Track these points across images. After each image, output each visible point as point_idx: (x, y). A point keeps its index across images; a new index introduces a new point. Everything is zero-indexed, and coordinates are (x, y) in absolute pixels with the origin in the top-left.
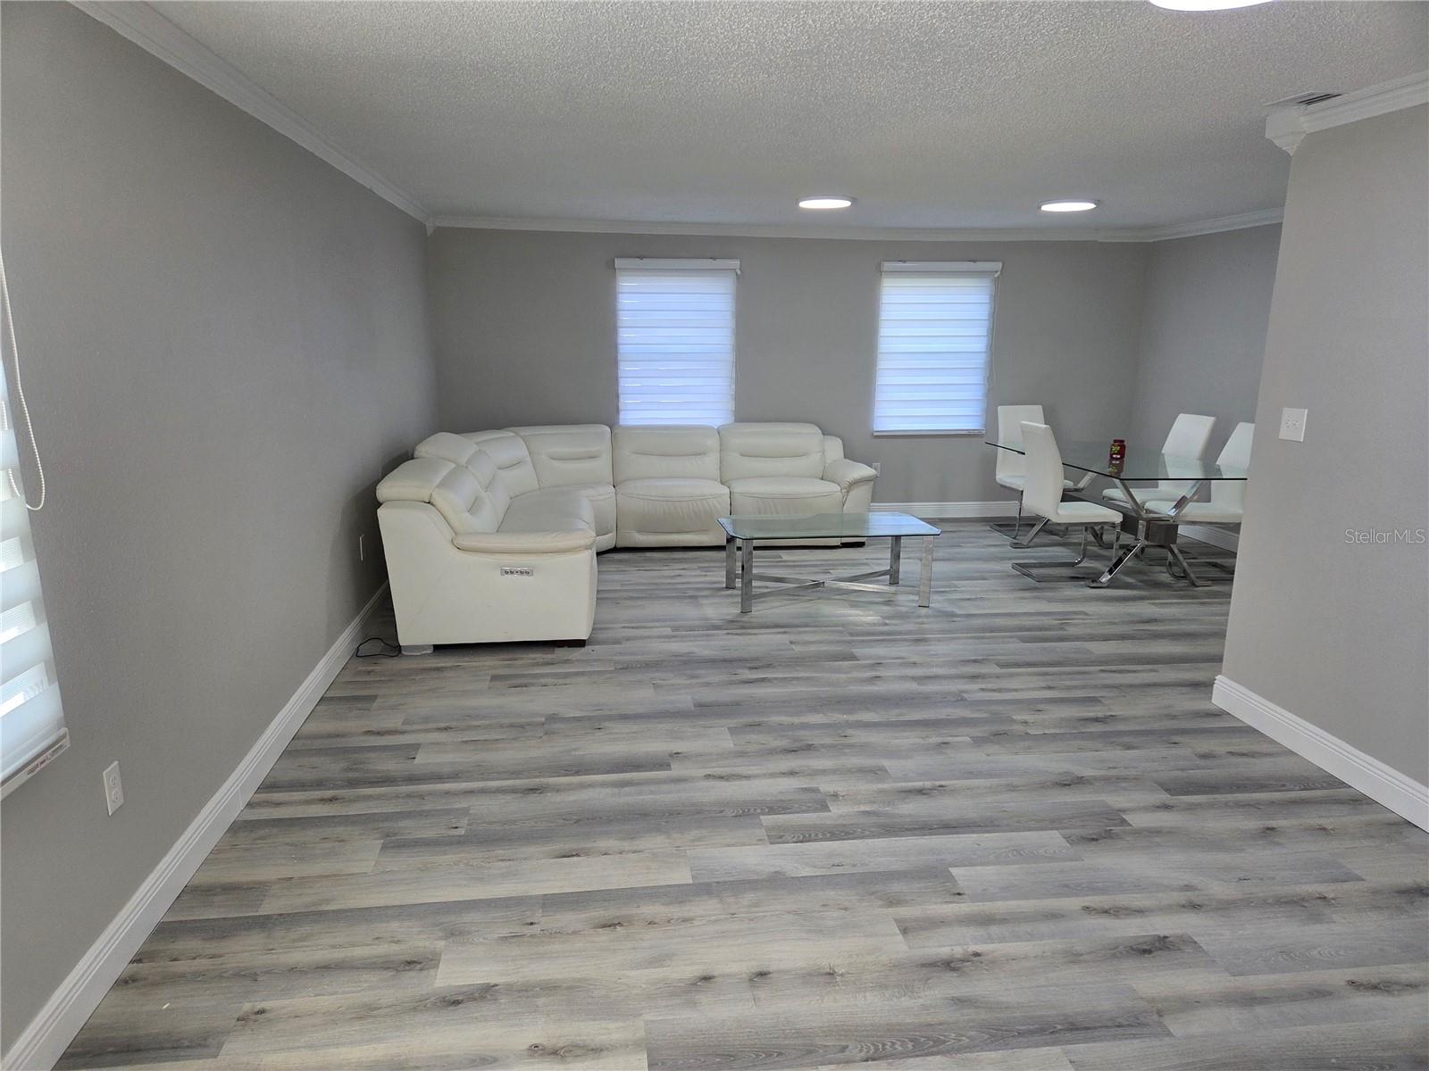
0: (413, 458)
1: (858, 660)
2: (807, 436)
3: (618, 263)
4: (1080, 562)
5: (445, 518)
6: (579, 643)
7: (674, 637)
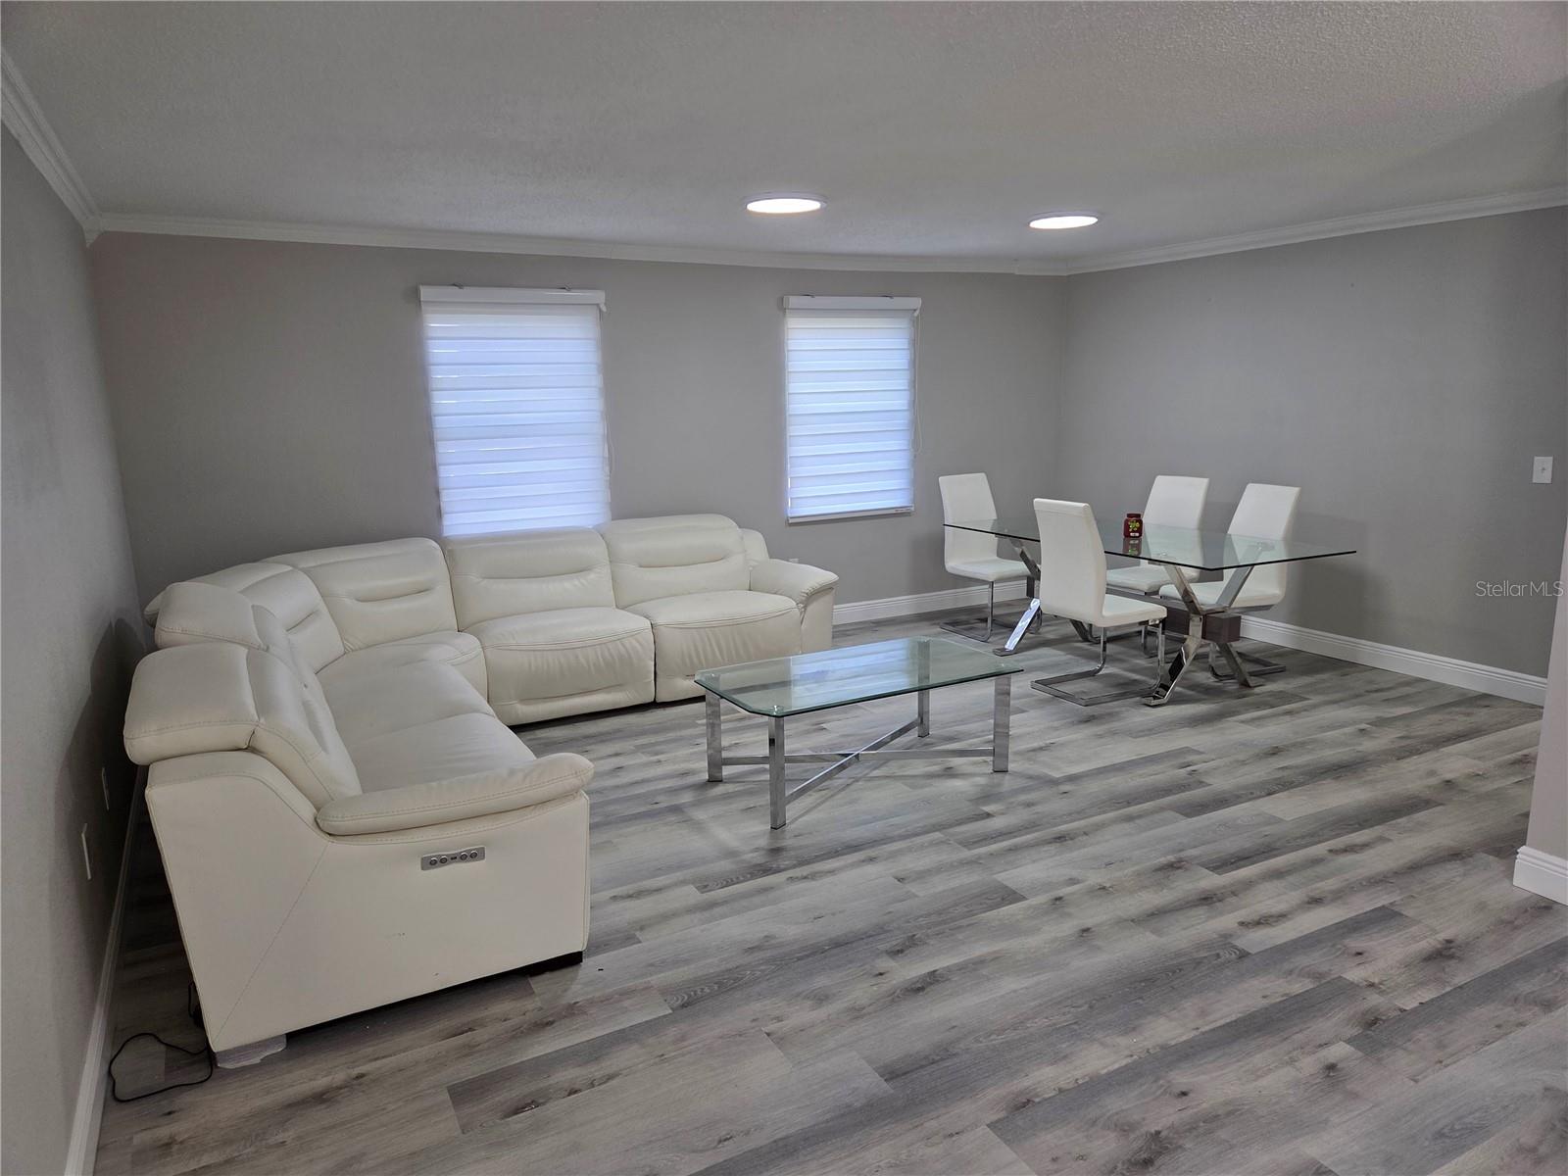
0: (156, 648)
1: (1024, 898)
2: (720, 532)
3: (426, 293)
4: (1101, 669)
5: (281, 770)
6: (573, 960)
7: (712, 905)
